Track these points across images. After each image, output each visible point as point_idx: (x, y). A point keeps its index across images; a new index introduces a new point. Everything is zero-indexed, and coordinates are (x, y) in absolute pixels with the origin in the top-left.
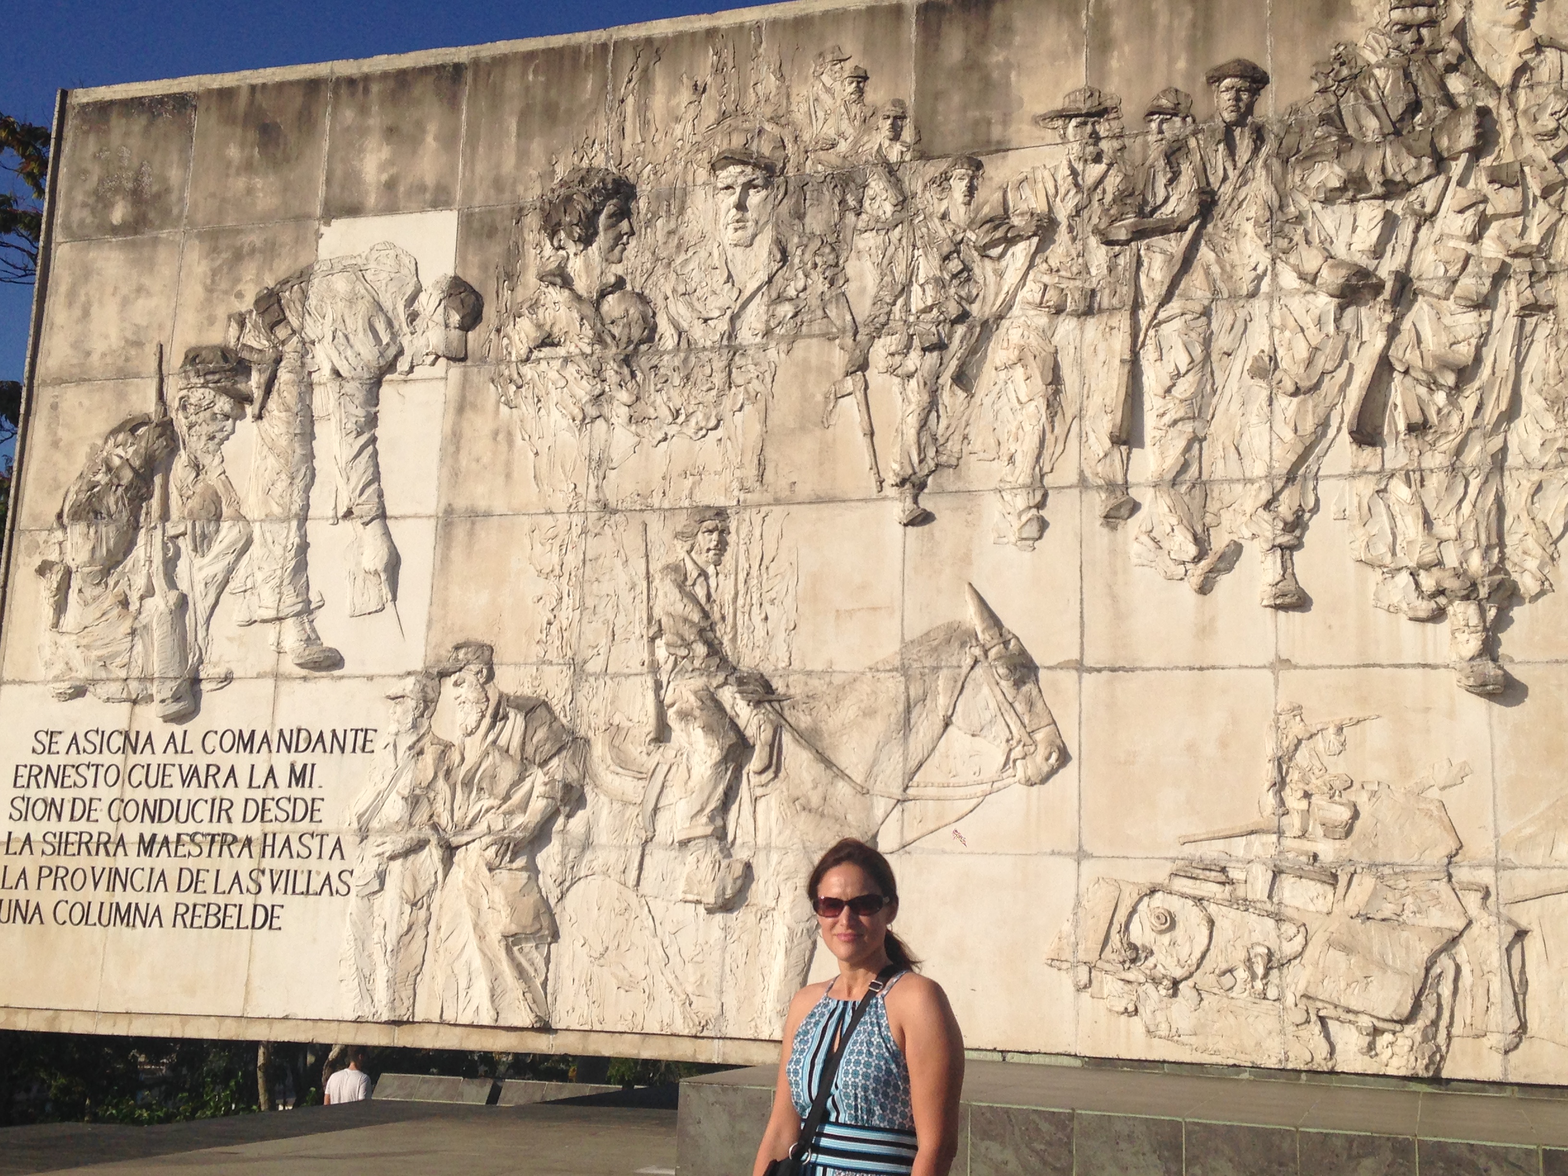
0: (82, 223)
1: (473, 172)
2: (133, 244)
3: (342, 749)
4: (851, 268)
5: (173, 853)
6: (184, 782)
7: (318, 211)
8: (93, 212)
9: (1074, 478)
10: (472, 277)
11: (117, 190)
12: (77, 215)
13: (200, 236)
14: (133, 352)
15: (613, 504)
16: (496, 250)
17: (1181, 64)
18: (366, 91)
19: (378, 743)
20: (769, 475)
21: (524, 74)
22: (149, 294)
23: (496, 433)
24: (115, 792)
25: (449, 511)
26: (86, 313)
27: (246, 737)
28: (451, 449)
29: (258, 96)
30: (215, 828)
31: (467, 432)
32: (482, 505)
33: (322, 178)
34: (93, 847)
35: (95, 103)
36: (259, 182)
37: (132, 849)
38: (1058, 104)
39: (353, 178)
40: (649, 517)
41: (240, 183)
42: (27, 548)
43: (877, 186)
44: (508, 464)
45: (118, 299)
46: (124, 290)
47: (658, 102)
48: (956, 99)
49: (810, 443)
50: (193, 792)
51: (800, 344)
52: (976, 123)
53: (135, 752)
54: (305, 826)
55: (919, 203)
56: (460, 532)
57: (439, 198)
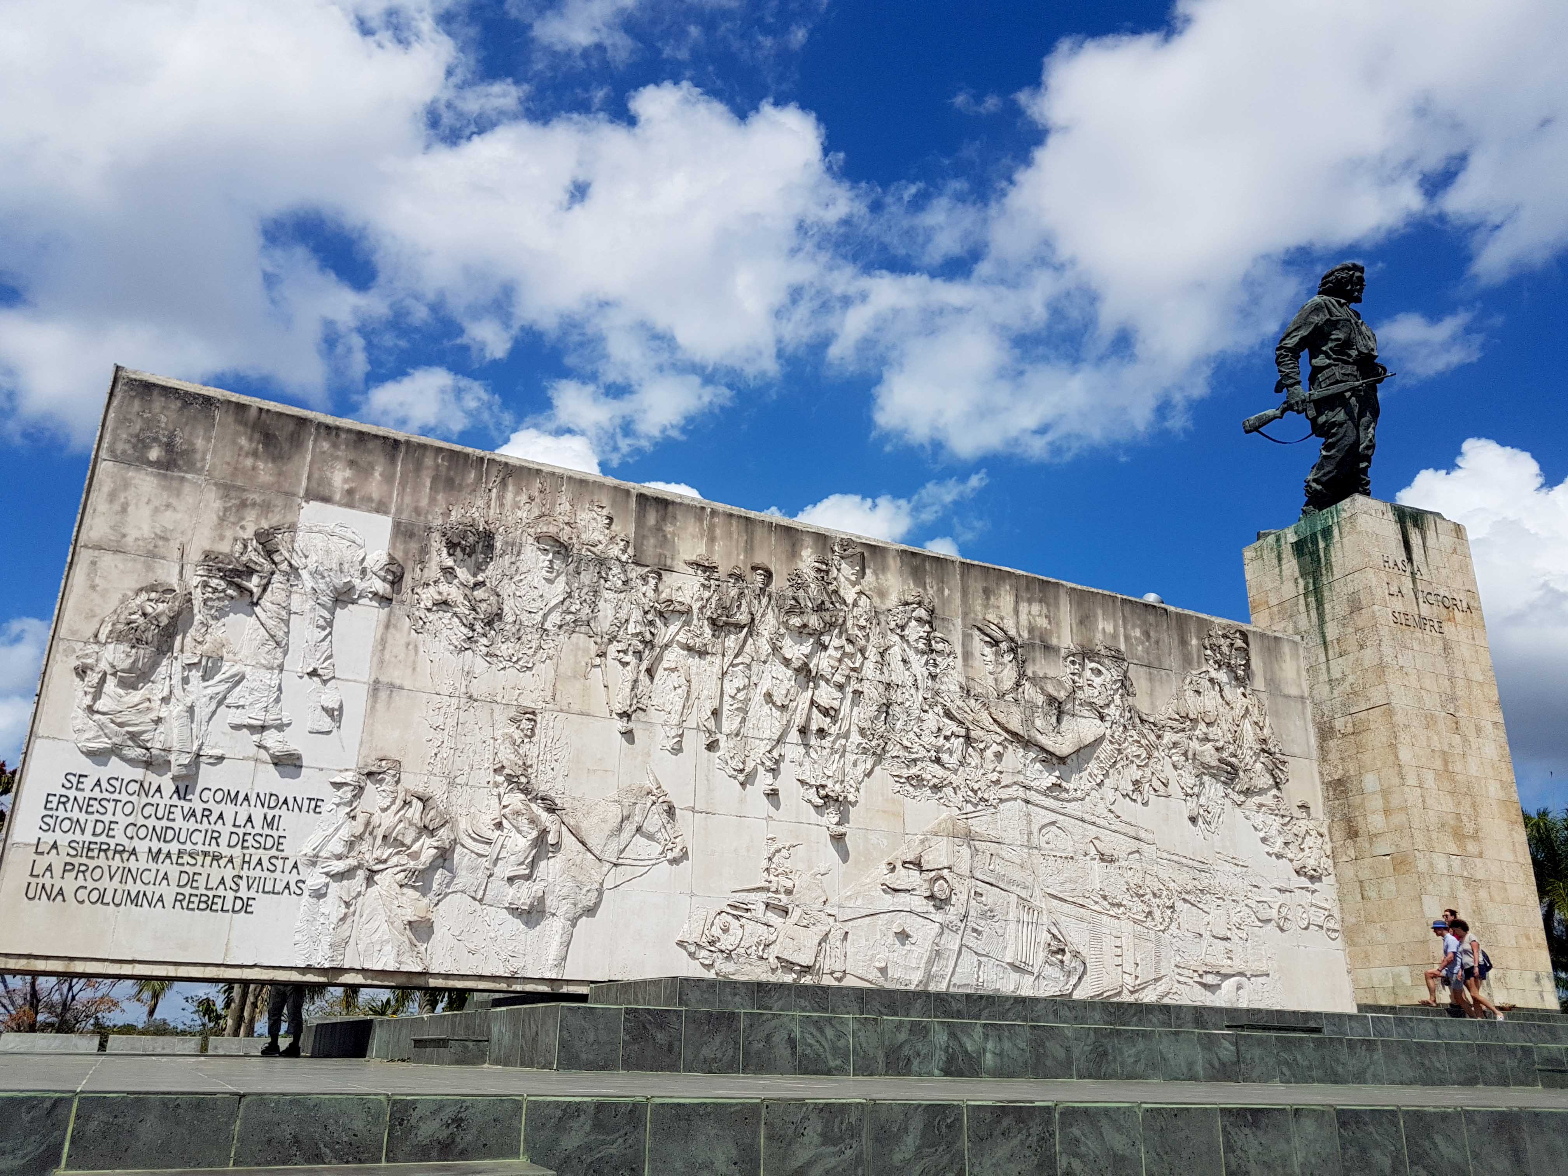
0: (124, 452)
1: (402, 500)
2: (165, 476)
3: (300, 810)
4: (601, 604)
5: (174, 861)
6: (184, 818)
7: (302, 493)
8: (134, 447)
9: (695, 726)
10: (399, 556)
11: (156, 440)
12: (120, 447)
13: (216, 484)
14: (161, 543)
15: (475, 697)
16: (414, 546)
17: (742, 557)
18: (337, 435)
19: (325, 808)
20: (558, 697)
21: (436, 458)
22: (175, 510)
23: (408, 644)
24: (131, 819)
25: (377, 682)
26: (124, 509)
27: (233, 795)
28: (380, 648)
29: (264, 415)
30: (206, 848)
31: (390, 641)
32: (397, 682)
33: (306, 475)
34: (110, 854)
35: (141, 381)
36: (261, 465)
37: (143, 857)
38: (694, 558)
39: (325, 481)
40: (494, 705)
41: (249, 462)
42: (65, 650)
43: (616, 570)
44: (414, 662)
45: (151, 506)
46: (156, 503)
47: (509, 496)
48: (652, 541)
49: (578, 685)
50: (192, 824)
51: (574, 635)
52: (660, 555)
53: (147, 795)
54: (273, 852)
55: (633, 584)
56: (383, 695)
57: (381, 508)
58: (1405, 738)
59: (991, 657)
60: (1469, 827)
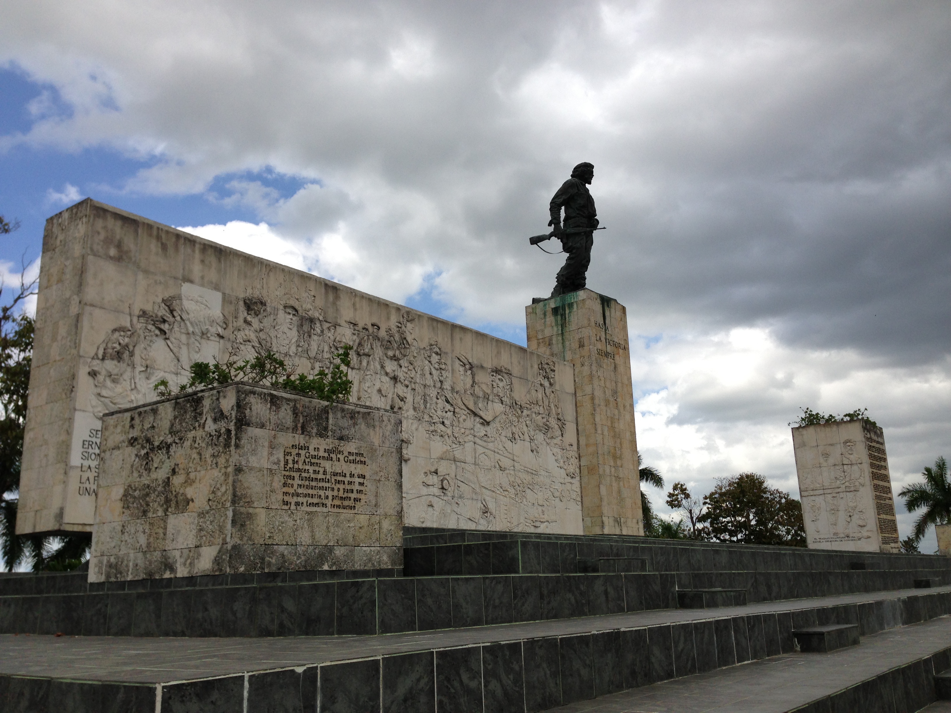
0: (98, 250)
1: (225, 283)
7: (181, 278)
8: (102, 248)
10: (226, 313)
11: (111, 244)
12: (96, 247)
13: (142, 271)
14: (120, 304)
16: (232, 309)
17: (368, 320)
18: (194, 245)
22: (125, 284)
33: (182, 266)
35: (102, 208)
36: (161, 260)
38: (349, 319)
39: (190, 272)
41: (156, 258)
42: (83, 363)
45: (114, 282)
46: (116, 280)
47: (271, 282)
48: (331, 309)
52: (335, 317)
55: (325, 332)
57: (217, 288)
58: (598, 409)
59: (462, 373)
60: (618, 453)
